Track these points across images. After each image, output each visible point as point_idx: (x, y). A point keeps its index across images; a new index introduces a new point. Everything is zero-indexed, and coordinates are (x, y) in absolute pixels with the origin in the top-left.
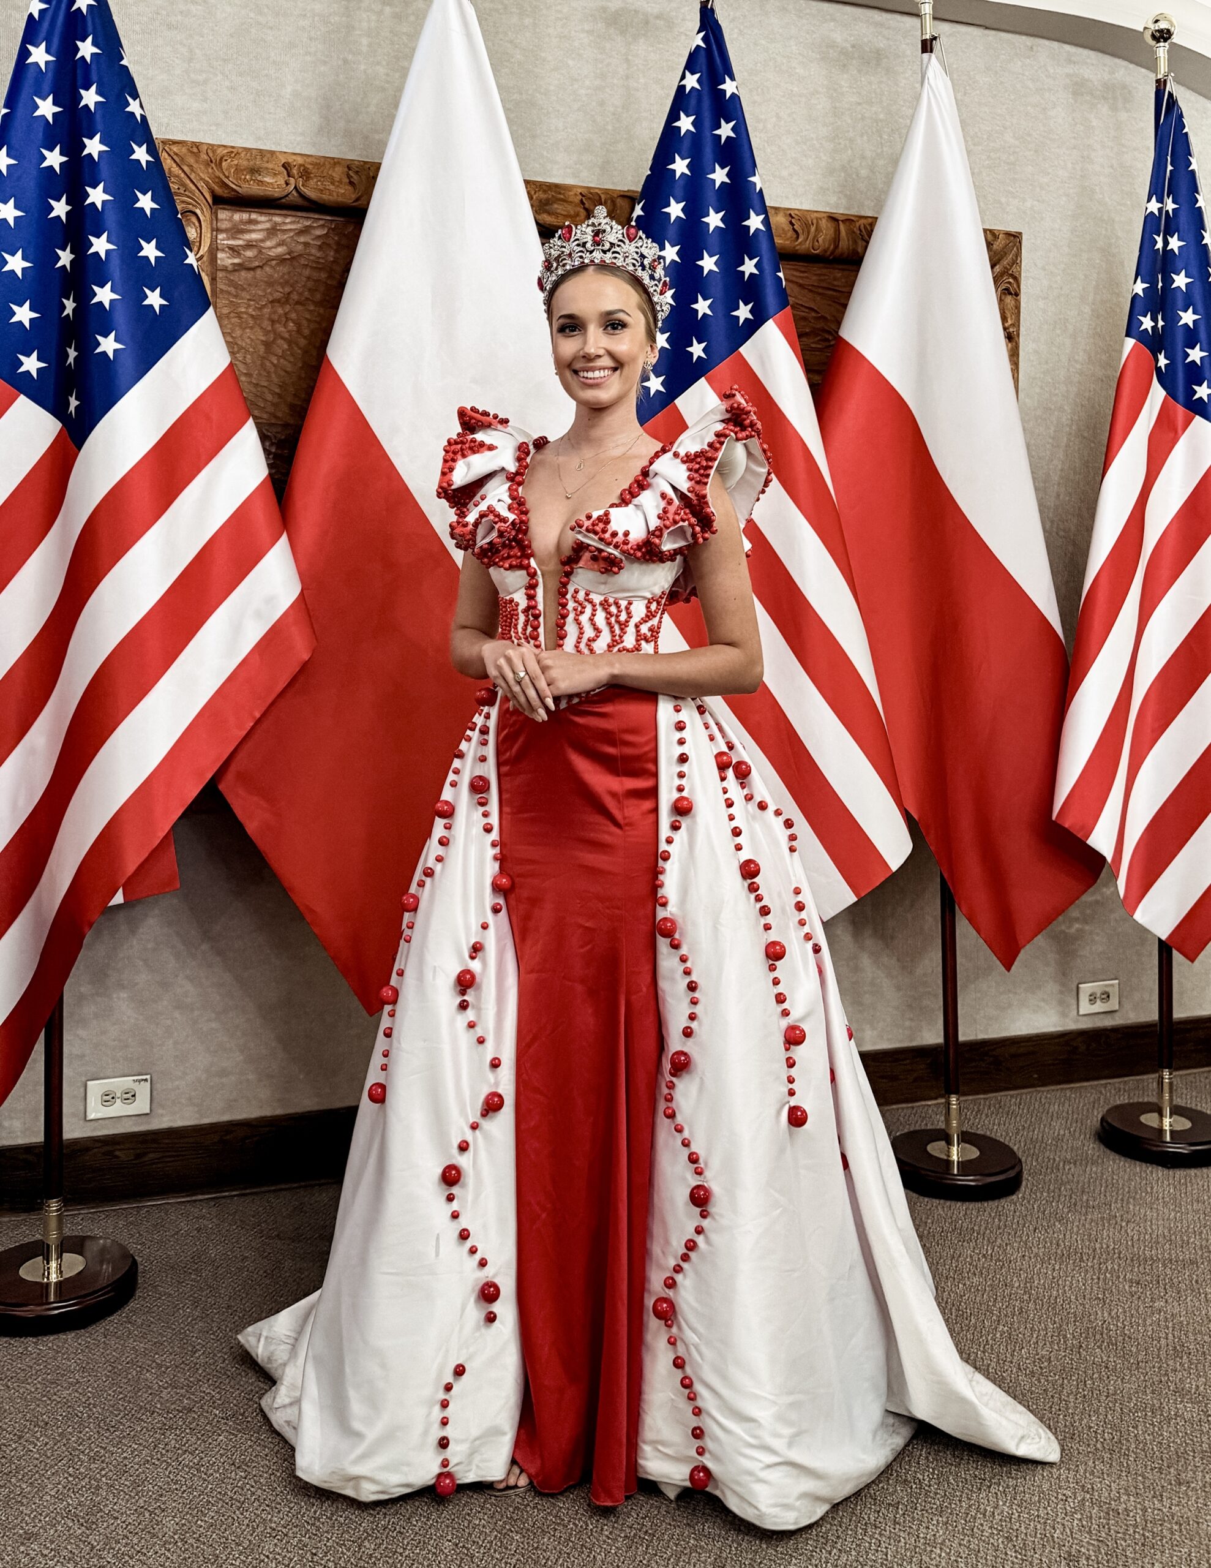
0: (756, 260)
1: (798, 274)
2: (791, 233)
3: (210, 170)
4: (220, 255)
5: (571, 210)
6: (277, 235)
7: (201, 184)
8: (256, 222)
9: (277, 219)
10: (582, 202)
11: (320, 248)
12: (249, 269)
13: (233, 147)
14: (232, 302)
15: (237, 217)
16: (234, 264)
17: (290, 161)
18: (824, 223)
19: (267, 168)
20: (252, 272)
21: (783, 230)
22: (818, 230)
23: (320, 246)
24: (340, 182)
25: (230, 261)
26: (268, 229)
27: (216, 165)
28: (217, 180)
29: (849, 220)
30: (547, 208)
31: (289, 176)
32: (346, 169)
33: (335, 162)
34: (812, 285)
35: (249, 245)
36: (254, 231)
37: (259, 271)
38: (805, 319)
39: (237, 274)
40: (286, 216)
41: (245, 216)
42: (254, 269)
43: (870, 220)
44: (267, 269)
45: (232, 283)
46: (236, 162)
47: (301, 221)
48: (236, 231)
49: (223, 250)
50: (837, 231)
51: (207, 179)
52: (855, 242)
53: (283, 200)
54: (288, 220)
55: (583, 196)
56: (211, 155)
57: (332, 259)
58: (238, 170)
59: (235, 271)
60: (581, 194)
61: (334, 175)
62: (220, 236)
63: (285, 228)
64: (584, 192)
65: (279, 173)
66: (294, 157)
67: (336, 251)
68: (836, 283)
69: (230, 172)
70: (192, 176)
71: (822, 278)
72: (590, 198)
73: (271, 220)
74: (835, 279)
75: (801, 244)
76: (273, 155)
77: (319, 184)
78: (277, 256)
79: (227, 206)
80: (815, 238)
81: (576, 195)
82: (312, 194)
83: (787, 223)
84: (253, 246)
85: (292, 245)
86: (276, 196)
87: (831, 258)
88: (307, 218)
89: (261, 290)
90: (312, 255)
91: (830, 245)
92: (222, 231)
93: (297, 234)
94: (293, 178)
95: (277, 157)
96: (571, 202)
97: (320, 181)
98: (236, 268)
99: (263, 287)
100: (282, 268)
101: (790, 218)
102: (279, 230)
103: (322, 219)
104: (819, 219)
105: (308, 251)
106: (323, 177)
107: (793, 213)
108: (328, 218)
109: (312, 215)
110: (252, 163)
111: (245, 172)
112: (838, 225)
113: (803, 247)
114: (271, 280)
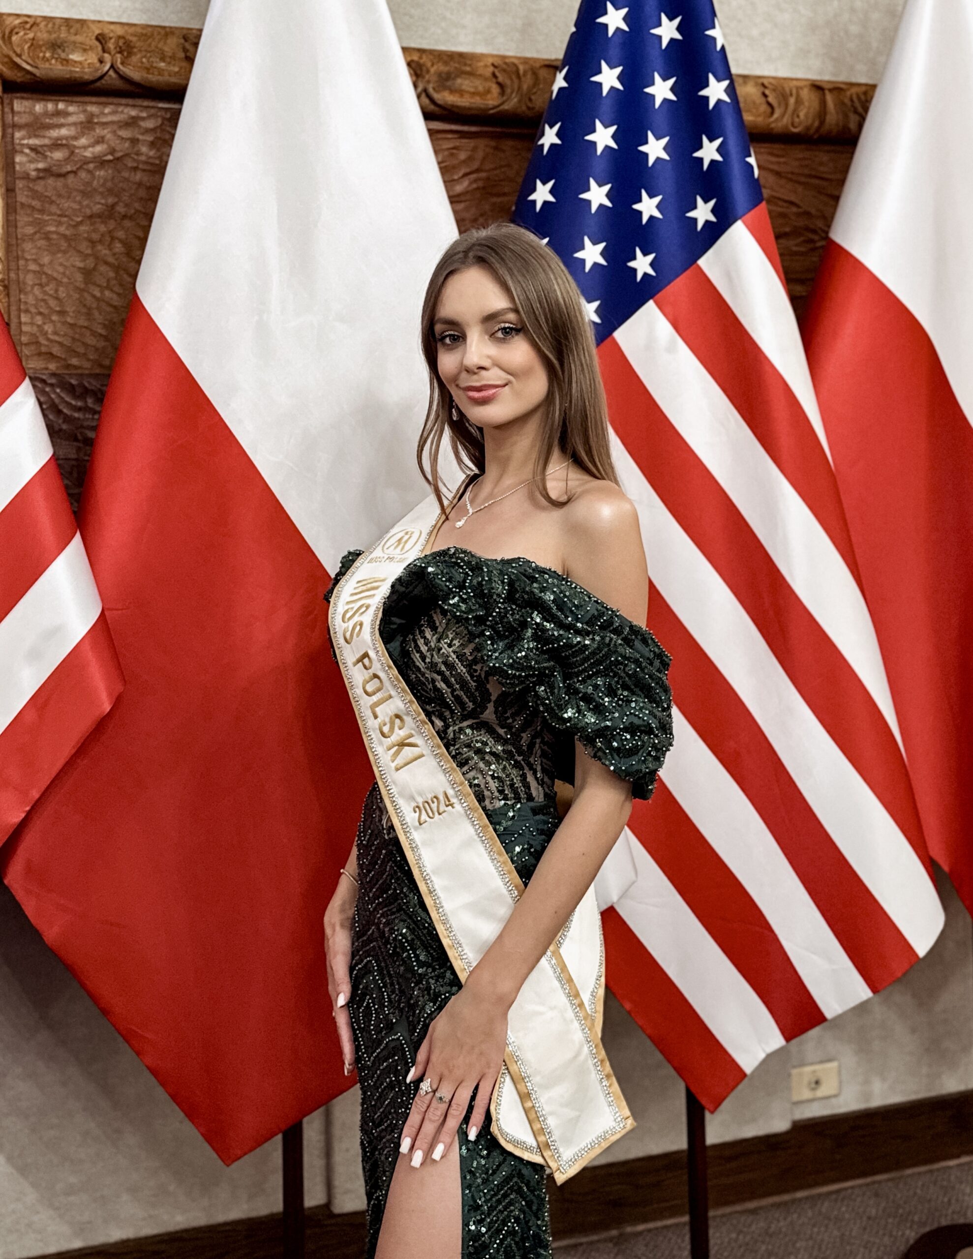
0: (718, 142)
1: (774, 159)
2: (764, 108)
4: (18, 159)
5: (480, 85)
6: (94, 130)
8: (66, 114)
9: (94, 109)
10: (494, 75)
11: (152, 144)
12: (59, 175)
13: (29, 16)
14: (37, 219)
15: (39, 108)
16: (37, 170)
17: (106, 31)
18: (805, 94)
19: (74, 43)
20: (62, 179)
21: (754, 103)
22: (799, 101)
24: (173, 57)
25: (33, 166)
26: (81, 123)
27: (4, 41)
28: (6, 60)
29: (838, 89)
30: (449, 83)
31: (104, 51)
32: (182, 41)
33: (166, 31)
34: (792, 173)
35: (57, 145)
36: (62, 126)
37: (71, 179)
38: (783, 215)
39: (42, 182)
40: (106, 104)
41: (50, 106)
42: (64, 175)
43: (863, 89)
44: (83, 175)
45: (35, 195)
46: (31, 35)
47: (126, 110)
48: (38, 126)
49: (22, 152)
50: (823, 103)
52: (846, 116)
53: (98, 84)
54: (107, 110)
55: (494, 68)
58: (34, 46)
59: (39, 178)
60: (493, 65)
61: (166, 49)
62: (17, 135)
63: (104, 120)
64: (498, 62)
65: (91, 48)
66: (112, 27)
68: (822, 169)
69: (22, 49)
71: (806, 162)
72: (504, 71)
74: (821, 164)
75: (777, 120)
76: (82, 26)
77: (144, 60)
78: (95, 158)
79: (25, 95)
80: (795, 112)
81: (486, 66)
82: (136, 75)
83: (759, 94)
84: (62, 145)
85: (114, 142)
86: (86, 77)
87: (815, 137)
88: (134, 106)
89: (75, 202)
90: (142, 154)
91: (814, 121)
92: (20, 127)
93: (120, 127)
94: (109, 53)
95: (88, 28)
96: (480, 75)
97: (145, 57)
98: (41, 175)
99: (78, 198)
100: (102, 173)
101: (762, 89)
102: (97, 123)
103: (153, 107)
104: (798, 88)
105: (136, 149)
106: (150, 52)
107: (766, 82)
108: (161, 105)
109: (139, 102)
110: (54, 36)
111: (43, 49)
112: (824, 95)
113: (780, 124)
114: (89, 189)
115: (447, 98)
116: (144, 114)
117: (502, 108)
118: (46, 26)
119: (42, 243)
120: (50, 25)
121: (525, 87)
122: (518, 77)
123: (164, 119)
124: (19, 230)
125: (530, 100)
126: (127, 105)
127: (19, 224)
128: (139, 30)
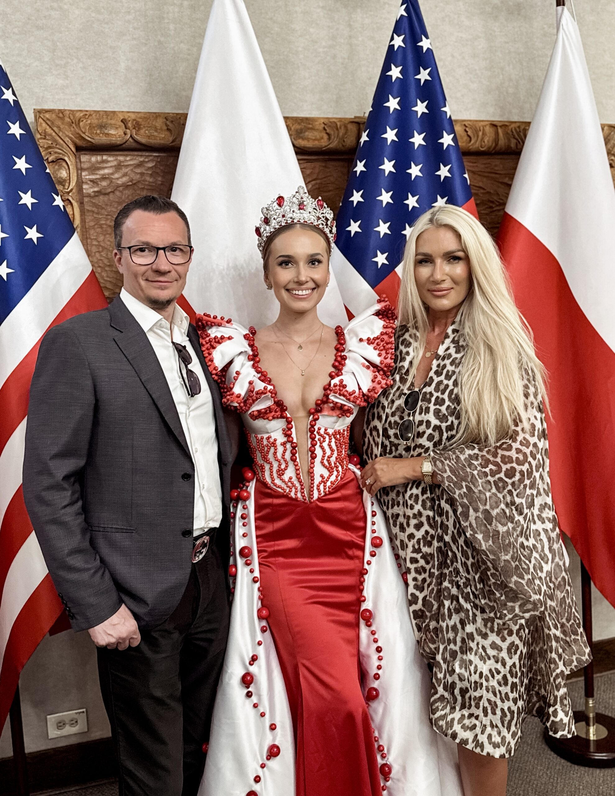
0: (448, 166)
1: (471, 164)
2: (466, 138)
3: (72, 129)
4: (85, 186)
5: (317, 134)
6: (122, 169)
7: (66, 140)
8: (106, 161)
9: (121, 158)
10: (324, 129)
11: (151, 175)
12: (105, 194)
13: (87, 111)
14: (95, 217)
15: (93, 159)
16: (94, 192)
17: (126, 117)
18: (488, 129)
19: (111, 124)
20: (107, 196)
22: (484, 134)
23: (151, 174)
24: (161, 129)
25: (92, 190)
26: (115, 166)
27: (76, 125)
28: (78, 136)
29: (504, 126)
30: (301, 135)
31: (126, 128)
32: (165, 120)
33: (157, 115)
35: (104, 178)
36: (106, 168)
37: (111, 195)
39: (97, 198)
40: (127, 155)
41: (99, 158)
42: (108, 194)
43: (518, 124)
44: (117, 193)
45: (95, 205)
46: (89, 122)
47: (137, 158)
48: (93, 169)
49: (86, 183)
50: (497, 133)
51: (71, 135)
52: (509, 140)
53: (124, 146)
54: (128, 158)
55: (325, 124)
56: (72, 118)
57: (160, 183)
58: (91, 126)
59: (95, 196)
60: (323, 123)
61: (157, 125)
62: (83, 174)
63: (127, 163)
64: (326, 121)
65: (120, 126)
66: (129, 114)
67: (163, 177)
68: (496, 168)
69: (86, 129)
70: (60, 134)
71: (488, 165)
72: (330, 126)
73: (116, 160)
74: (496, 166)
75: (472, 145)
76: (114, 114)
77: (147, 132)
78: (123, 184)
79: (86, 152)
80: (482, 139)
81: (320, 124)
82: (143, 140)
83: (463, 130)
84: (106, 178)
85: (132, 175)
86: (118, 143)
87: (493, 152)
88: (141, 156)
89: (114, 207)
90: (146, 181)
91: (492, 144)
92: (85, 170)
93: (135, 167)
94: (129, 129)
95: (117, 115)
96: (318, 129)
97: (147, 130)
98: (96, 194)
99: (116, 206)
100: (127, 192)
101: (464, 128)
102: (123, 166)
103: (151, 156)
104: (484, 126)
105: (143, 178)
106: (149, 127)
107: (466, 123)
108: (155, 154)
109: (144, 153)
110: (100, 121)
111: (96, 129)
112: (497, 129)
113: (474, 147)
114: (121, 200)
115: (302, 143)
116: (147, 160)
117: (328, 147)
118: (96, 115)
119: (99, 230)
120: (98, 115)
121: (341, 134)
122: (337, 129)
123: (157, 162)
124: (87, 224)
125: (344, 141)
126: (138, 155)
127: (87, 221)
128: (143, 115)
